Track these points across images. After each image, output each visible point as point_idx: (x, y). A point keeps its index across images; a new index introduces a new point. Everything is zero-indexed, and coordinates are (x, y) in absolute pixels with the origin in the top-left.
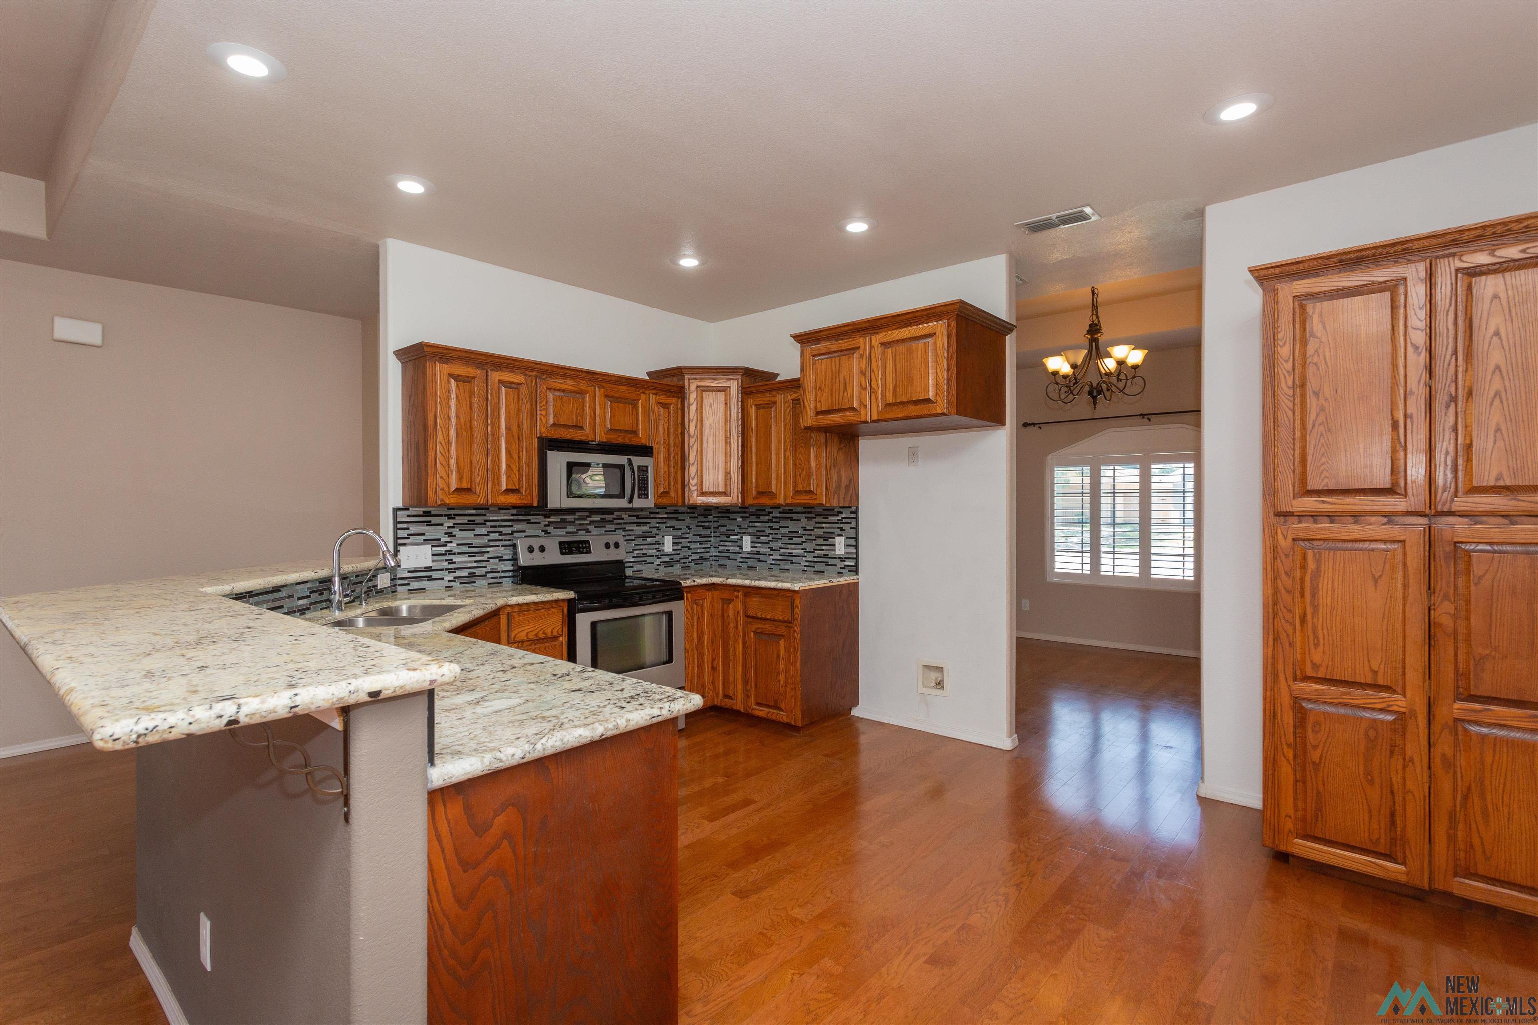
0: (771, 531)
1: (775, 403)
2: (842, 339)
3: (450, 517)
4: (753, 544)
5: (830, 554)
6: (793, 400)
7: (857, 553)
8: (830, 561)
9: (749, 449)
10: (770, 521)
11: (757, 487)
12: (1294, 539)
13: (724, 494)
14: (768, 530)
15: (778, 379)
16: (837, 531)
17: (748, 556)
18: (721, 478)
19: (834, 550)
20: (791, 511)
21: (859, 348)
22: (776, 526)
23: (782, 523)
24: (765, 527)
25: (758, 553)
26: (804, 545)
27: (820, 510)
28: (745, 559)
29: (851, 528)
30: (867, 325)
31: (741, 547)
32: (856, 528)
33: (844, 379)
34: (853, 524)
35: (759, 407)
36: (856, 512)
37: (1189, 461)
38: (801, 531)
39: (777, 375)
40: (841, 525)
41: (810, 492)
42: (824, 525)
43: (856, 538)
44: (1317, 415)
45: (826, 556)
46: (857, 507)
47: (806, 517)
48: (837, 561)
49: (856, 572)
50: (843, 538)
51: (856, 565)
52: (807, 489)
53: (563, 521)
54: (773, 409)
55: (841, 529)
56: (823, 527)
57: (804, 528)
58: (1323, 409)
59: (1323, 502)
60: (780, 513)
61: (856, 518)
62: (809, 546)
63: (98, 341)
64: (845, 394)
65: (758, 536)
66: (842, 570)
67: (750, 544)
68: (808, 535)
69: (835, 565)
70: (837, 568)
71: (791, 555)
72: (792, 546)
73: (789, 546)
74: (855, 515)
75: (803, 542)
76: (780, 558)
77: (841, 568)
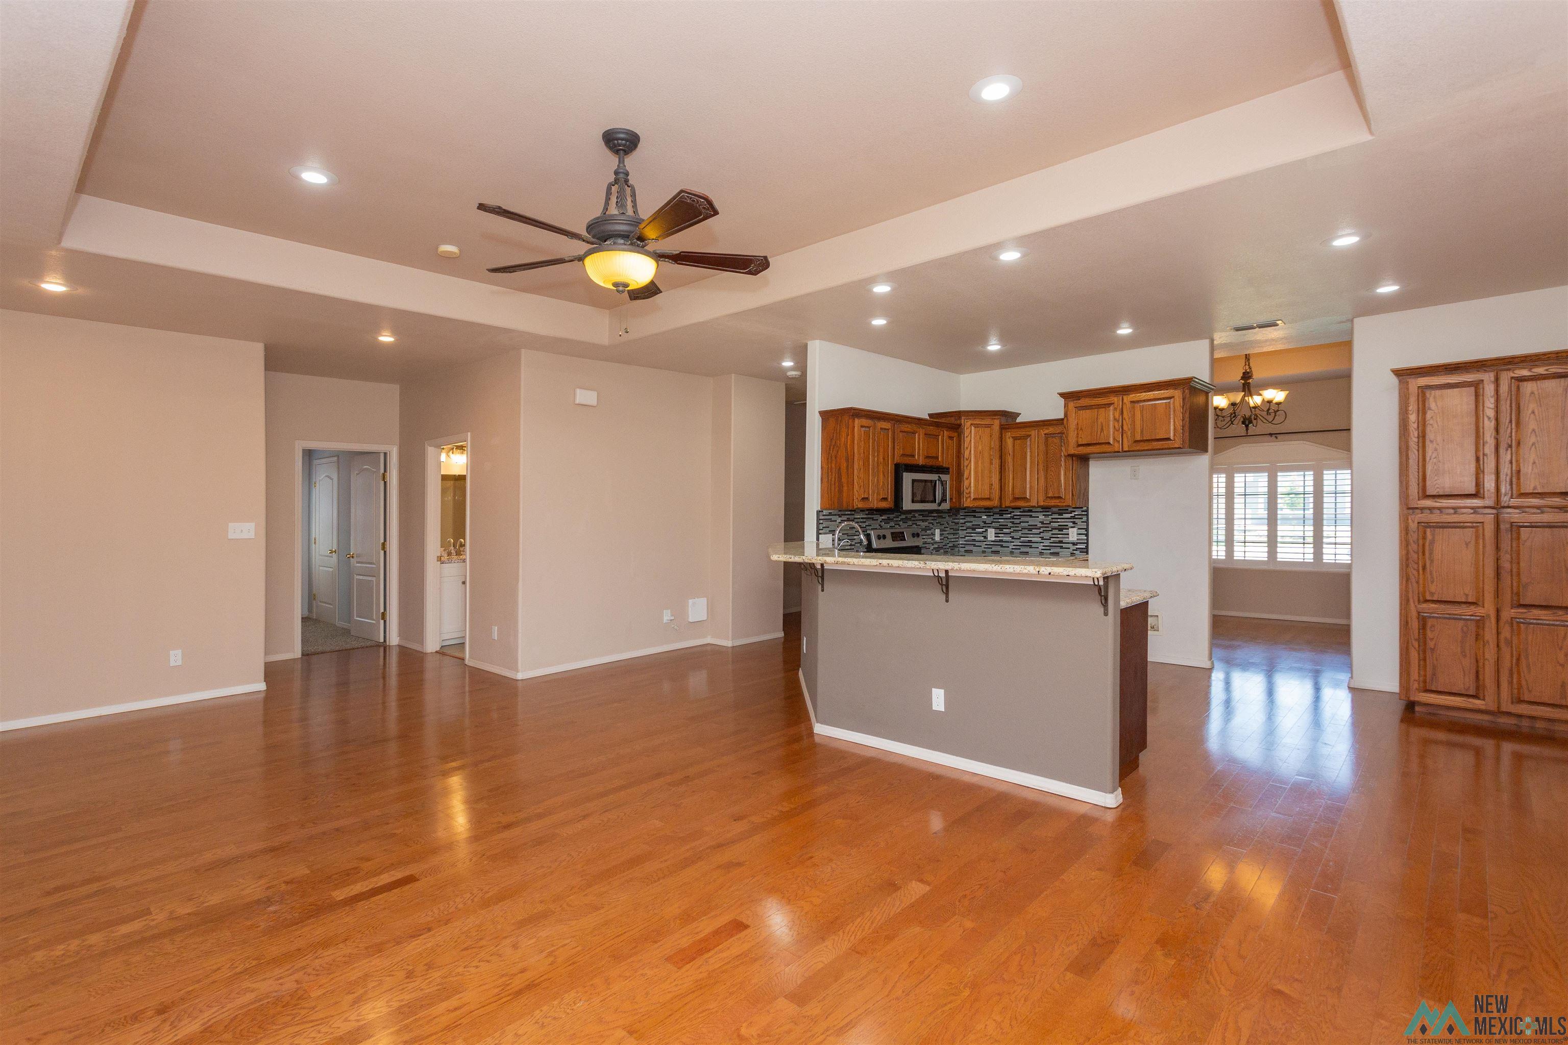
0: (1012, 525)
1: (1030, 435)
2: (1099, 397)
3: (840, 517)
4: (997, 535)
5: (1065, 540)
6: (1045, 434)
7: (1087, 539)
8: (1064, 545)
9: (1007, 467)
10: (1012, 518)
11: (1013, 494)
12: (1418, 523)
13: (989, 499)
14: (1010, 525)
16: (1071, 525)
17: (992, 543)
18: (987, 487)
19: (1068, 538)
20: (1030, 511)
21: (1113, 403)
22: (1018, 521)
23: (1023, 519)
24: (1008, 522)
25: (1001, 541)
26: (1042, 535)
27: (1054, 510)
28: (989, 546)
29: (1082, 522)
30: (1121, 389)
31: (985, 537)
32: (1087, 522)
33: (1102, 423)
34: (1085, 519)
35: (1015, 439)
36: (1087, 511)
37: (1310, 470)
38: (1040, 525)
40: (1074, 520)
41: (1060, 498)
42: (1059, 520)
43: (1087, 529)
44: (1433, 453)
45: (1061, 542)
46: (1088, 508)
47: (1043, 515)
48: (1070, 546)
49: (1087, 553)
50: (1075, 529)
51: (1087, 547)
52: (1056, 495)
53: (906, 518)
54: (1029, 439)
55: (1074, 523)
56: (1058, 522)
57: (1042, 523)
58: (1436, 450)
59: (1436, 502)
60: (1020, 512)
61: (1087, 515)
62: (1047, 535)
63: (594, 403)
64: (1102, 434)
65: (1001, 529)
66: (1074, 552)
67: (994, 535)
68: (1045, 527)
69: (1069, 548)
70: (1071, 550)
71: (1030, 541)
72: (1032, 536)
73: (1028, 535)
74: (1086, 513)
75: (1040, 532)
76: (1020, 544)
77: (1073, 550)
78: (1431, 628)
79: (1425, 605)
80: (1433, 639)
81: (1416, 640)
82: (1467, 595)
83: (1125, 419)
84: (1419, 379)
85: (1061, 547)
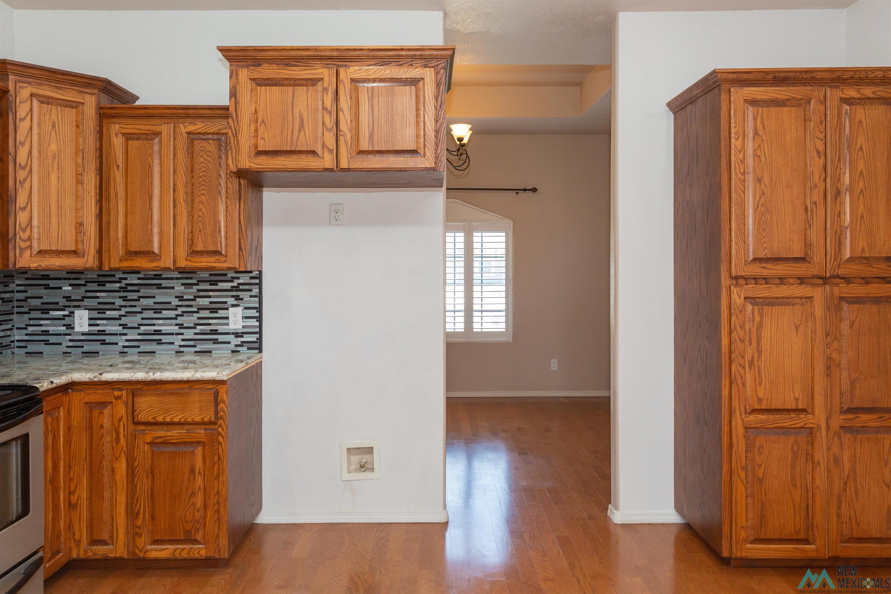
0: (124, 303)
1: (160, 133)
2: (296, 66)
4: (93, 322)
5: (221, 329)
6: (188, 133)
7: (260, 327)
8: (221, 338)
9: (112, 193)
10: (124, 289)
11: (126, 243)
12: (745, 298)
13: (74, 253)
14: (119, 302)
15: (138, 103)
16: (231, 301)
17: (83, 337)
18: (69, 230)
19: (227, 324)
20: (158, 277)
21: (322, 79)
22: (134, 296)
23: (144, 291)
24: (114, 297)
25: (102, 333)
26: (180, 320)
27: (205, 275)
28: (77, 344)
29: (251, 296)
30: (335, 54)
31: (70, 327)
32: (260, 296)
33: (300, 115)
34: (256, 291)
35: (128, 137)
36: (260, 277)
37: (459, 231)
38: (175, 302)
39: (137, 98)
40: (238, 293)
41: (217, 253)
42: (211, 294)
43: (260, 309)
44: (760, 198)
45: (215, 332)
46: (260, 272)
47: (183, 284)
48: (231, 338)
49: (260, 349)
50: (239, 310)
51: (260, 339)
52: (211, 248)
54: (156, 140)
55: (237, 298)
56: (210, 297)
57: (180, 298)
58: (763, 194)
59: (764, 268)
60: (139, 279)
61: (260, 285)
62: (188, 320)
64: (302, 133)
65: (102, 311)
66: (239, 349)
67: (86, 322)
68: (187, 306)
69: (229, 343)
70: (232, 346)
71: (158, 332)
72: (161, 322)
73: (154, 322)
74: (257, 281)
75: (177, 315)
76: (139, 337)
77: (236, 346)
78: (759, 449)
79: (752, 417)
80: (761, 465)
81: (743, 468)
82: (797, 400)
83: (342, 110)
84: (746, 89)
85: (215, 341)
